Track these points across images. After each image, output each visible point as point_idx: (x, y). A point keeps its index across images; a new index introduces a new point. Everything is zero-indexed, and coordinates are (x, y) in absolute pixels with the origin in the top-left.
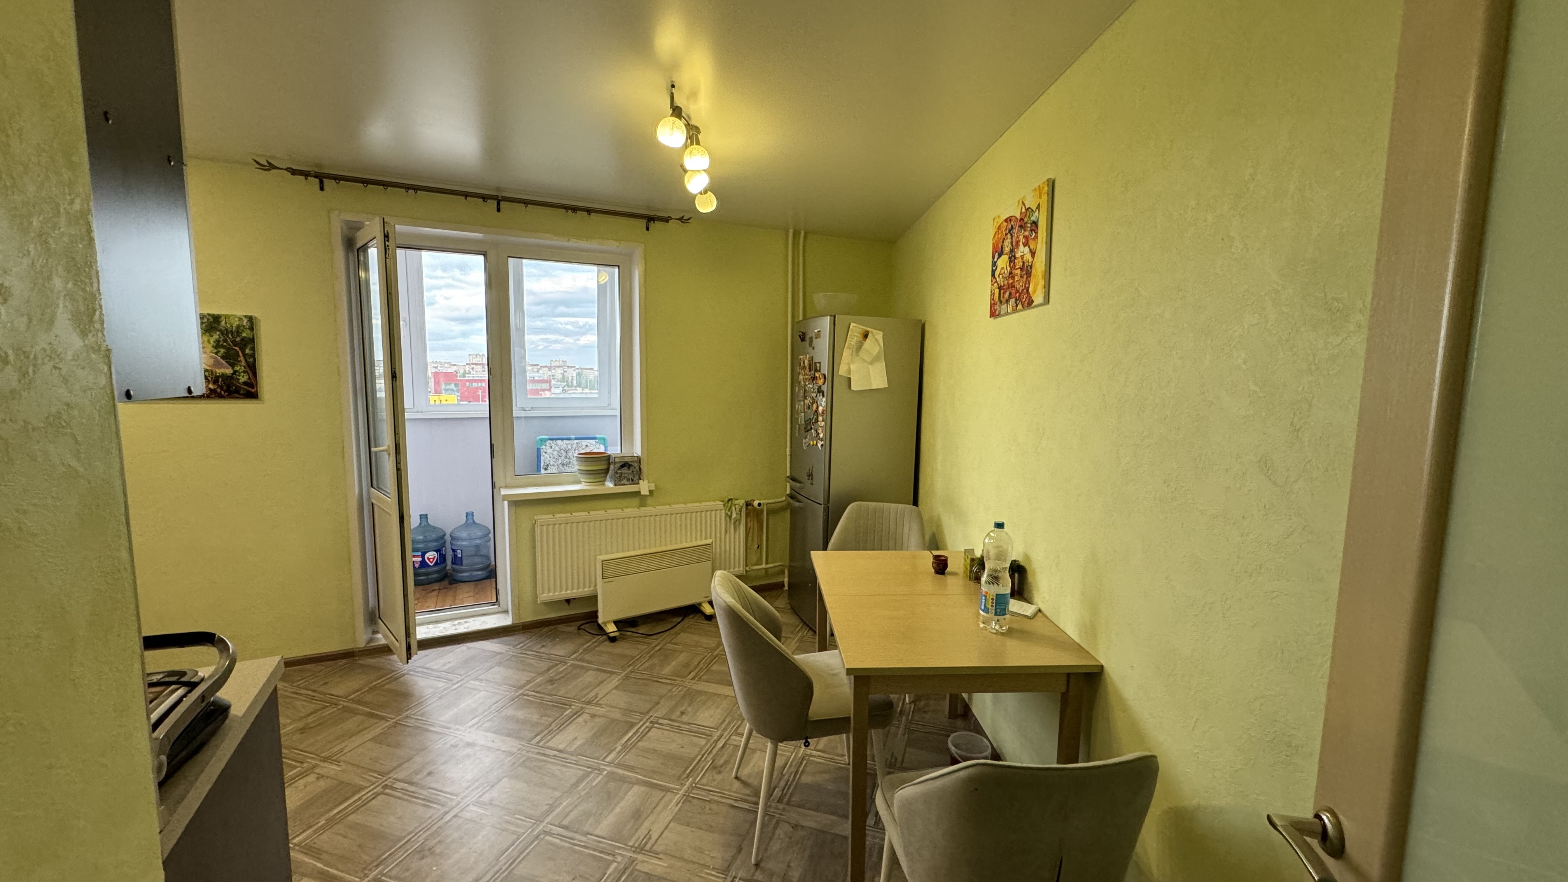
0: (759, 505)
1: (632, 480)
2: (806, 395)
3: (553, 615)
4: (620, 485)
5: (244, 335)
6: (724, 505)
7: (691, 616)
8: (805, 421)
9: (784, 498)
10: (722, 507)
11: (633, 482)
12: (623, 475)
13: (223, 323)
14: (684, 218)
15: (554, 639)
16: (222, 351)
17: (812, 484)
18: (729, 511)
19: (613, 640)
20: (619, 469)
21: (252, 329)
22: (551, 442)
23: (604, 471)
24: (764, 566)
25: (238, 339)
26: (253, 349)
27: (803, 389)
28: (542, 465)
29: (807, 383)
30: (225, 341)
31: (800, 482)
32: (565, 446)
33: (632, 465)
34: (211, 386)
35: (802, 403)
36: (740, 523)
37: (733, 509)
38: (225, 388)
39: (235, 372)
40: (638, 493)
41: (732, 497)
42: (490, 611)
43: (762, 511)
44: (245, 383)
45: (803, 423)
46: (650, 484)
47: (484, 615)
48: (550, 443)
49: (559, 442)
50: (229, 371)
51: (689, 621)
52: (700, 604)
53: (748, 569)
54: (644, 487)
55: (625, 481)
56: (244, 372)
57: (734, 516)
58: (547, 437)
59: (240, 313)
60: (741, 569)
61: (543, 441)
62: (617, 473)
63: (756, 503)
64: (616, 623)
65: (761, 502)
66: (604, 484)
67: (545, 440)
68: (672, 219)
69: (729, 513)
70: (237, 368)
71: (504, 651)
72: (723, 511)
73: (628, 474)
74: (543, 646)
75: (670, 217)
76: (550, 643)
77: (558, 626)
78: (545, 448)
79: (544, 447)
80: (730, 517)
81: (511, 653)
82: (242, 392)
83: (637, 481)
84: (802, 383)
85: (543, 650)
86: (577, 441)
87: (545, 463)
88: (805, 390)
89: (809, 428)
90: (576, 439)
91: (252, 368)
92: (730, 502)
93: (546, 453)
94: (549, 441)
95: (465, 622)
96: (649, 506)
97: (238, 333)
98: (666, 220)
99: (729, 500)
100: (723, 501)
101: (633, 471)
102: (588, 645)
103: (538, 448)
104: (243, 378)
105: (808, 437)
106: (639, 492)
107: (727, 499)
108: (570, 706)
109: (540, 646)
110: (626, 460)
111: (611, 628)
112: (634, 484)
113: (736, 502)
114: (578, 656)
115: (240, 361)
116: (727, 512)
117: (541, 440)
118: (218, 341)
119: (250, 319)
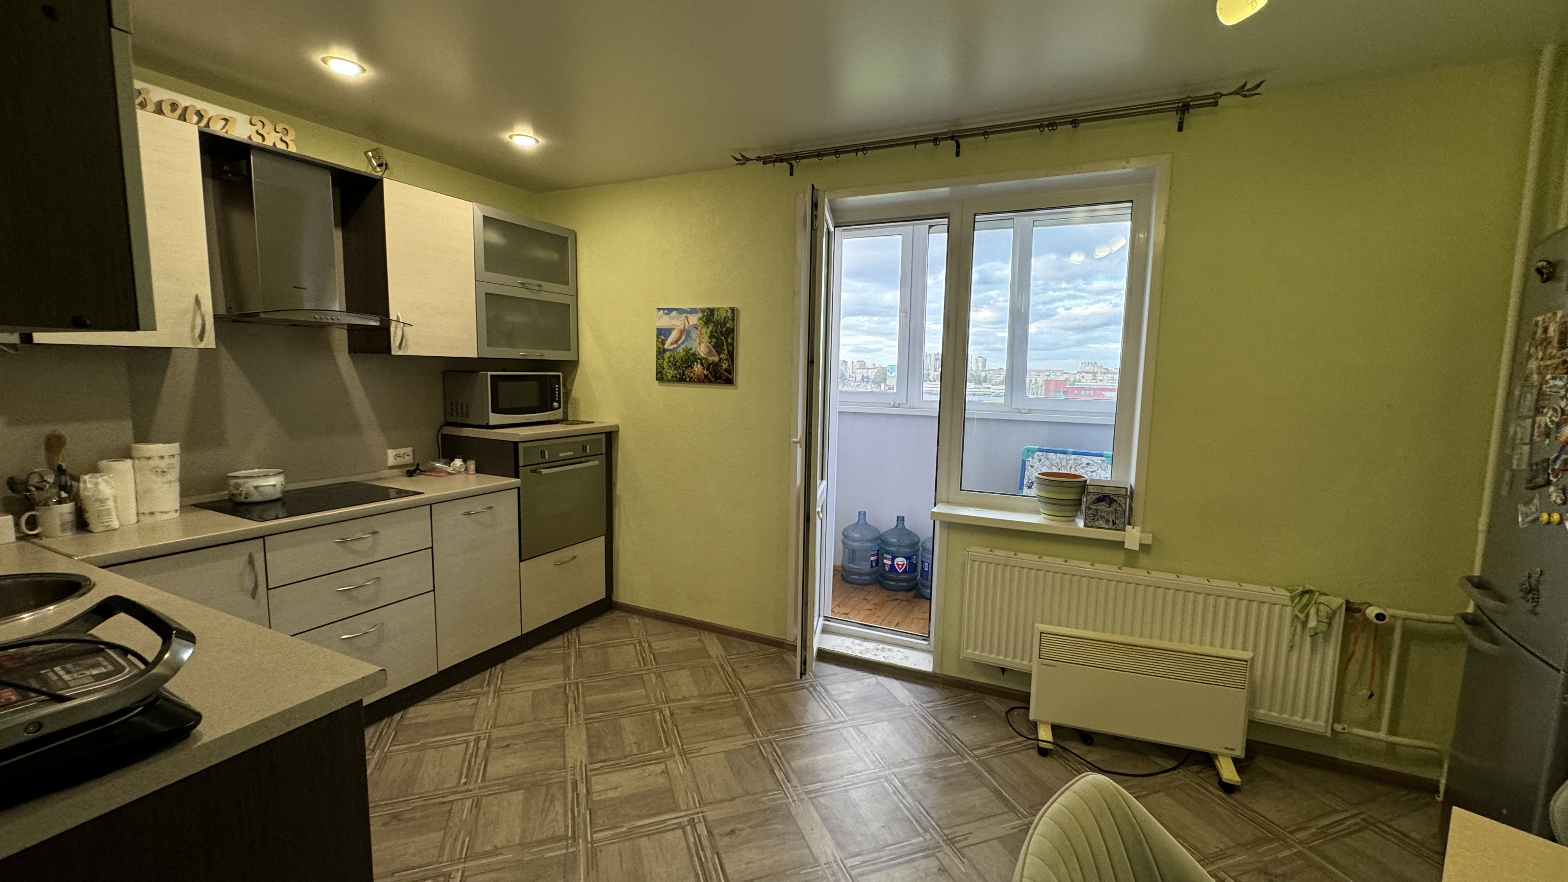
0: (1380, 617)
1: (1114, 523)
2: (1542, 403)
3: (983, 680)
4: (1092, 527)
5: (728, 325)
6: (1292, 599)
7: (1196, 768)
8: (1531, 465)
9: (1451, 618)
10: (1288, 601)
11: (1114, 526)
12: (1099, 513)
13: (716, 316)
14: (1248, 87)
15: (972, 714)
16: (714, 340)
17: (1534, 612)
18: (1301, 611)
19: (1043, 752)
20: (1093, 503)
21: (733, 320)
22: (1041, 453)
23: (1074, 503)
24: (1382, 735)
25: (724, 329)
26: (733, 338)
27: (1535, 392)
28: (1025, 482)
29: (1549, 377)
30: (716, 331)
31: (1501, 599)
32: (1058, 461)
33: (1115, 501)
34: (705, 372)
35: (1529, 422)
36: (1326, 640)
37: (1313, 611)
38: (713, 374)
39: (721, 359)
40: (1120, 545)
41: (1313, 588)
42: (919, 646)
43: (1391, 630)
44: (726, 370)
45: (1524, 466)
46: (1144, 535)
47: (912, 648)
48: (1039, 455)
49: (1051, 455)
50: (716, 359)
51: (1184, 777)
52: (1216, 756)
53: (1338, 727)
54: (1133, 537)
55: (1101, 523)
56: (726, 359)
57: (1312, 623)
58: (1037, 447)
59: (727, 306)
60: (1321, 723)
61: (1031, 452)
62: (1090, 509)
63: (1372, 612)
64: (1056, 729)
65: (1388, 612)
66: (1073, 521)
67: (1033, 451)
68: (1222, 95)
69: (1302, 616)
70: (722, 356)
71: (907, 704)
72: (1289, 609)
73: (1108, 513)
74: (952, 718)
75: (1220, 93)
76: (961, 718)
77: (986, 696)
78: (1032, 461)
79: (1030, 459)
80: (1304, 624)
81: (912, 710)
82: (723, 378)
83: (1122, 526)
84: (1535, 377)
85: (949, 724)
86: (1076, 456)
87: (1029, 479)
88: (1541, 394)
89: (1540, 480)
90: (1074, 453)
91: (731, 356)
92: (1307, 596)
93: (1032, 467)
94: (1038, 453)
95: (890, 650)
96: (1141, 568)
97: (725, 323)
98: (1213, 101)
99: (1304, 592)
100: (1291, 591)
101: (1116, 510)
102: (1007, 743)
103: (1023, 460)
104: (725, 366)
105: (1536, 501)
106: (1123, 543)
107: (1301, 589)
108: (925, 831)
109: (949, 716)
110: (1106, 491)
111: (1045, 734)
112: (1116, 530)
113: (1322, 599)
114: (984, 754)
115: (724, 350)
116: (1296, 612)
117: (1029, 450)
118: (712, 332)
119: (733, 310)
